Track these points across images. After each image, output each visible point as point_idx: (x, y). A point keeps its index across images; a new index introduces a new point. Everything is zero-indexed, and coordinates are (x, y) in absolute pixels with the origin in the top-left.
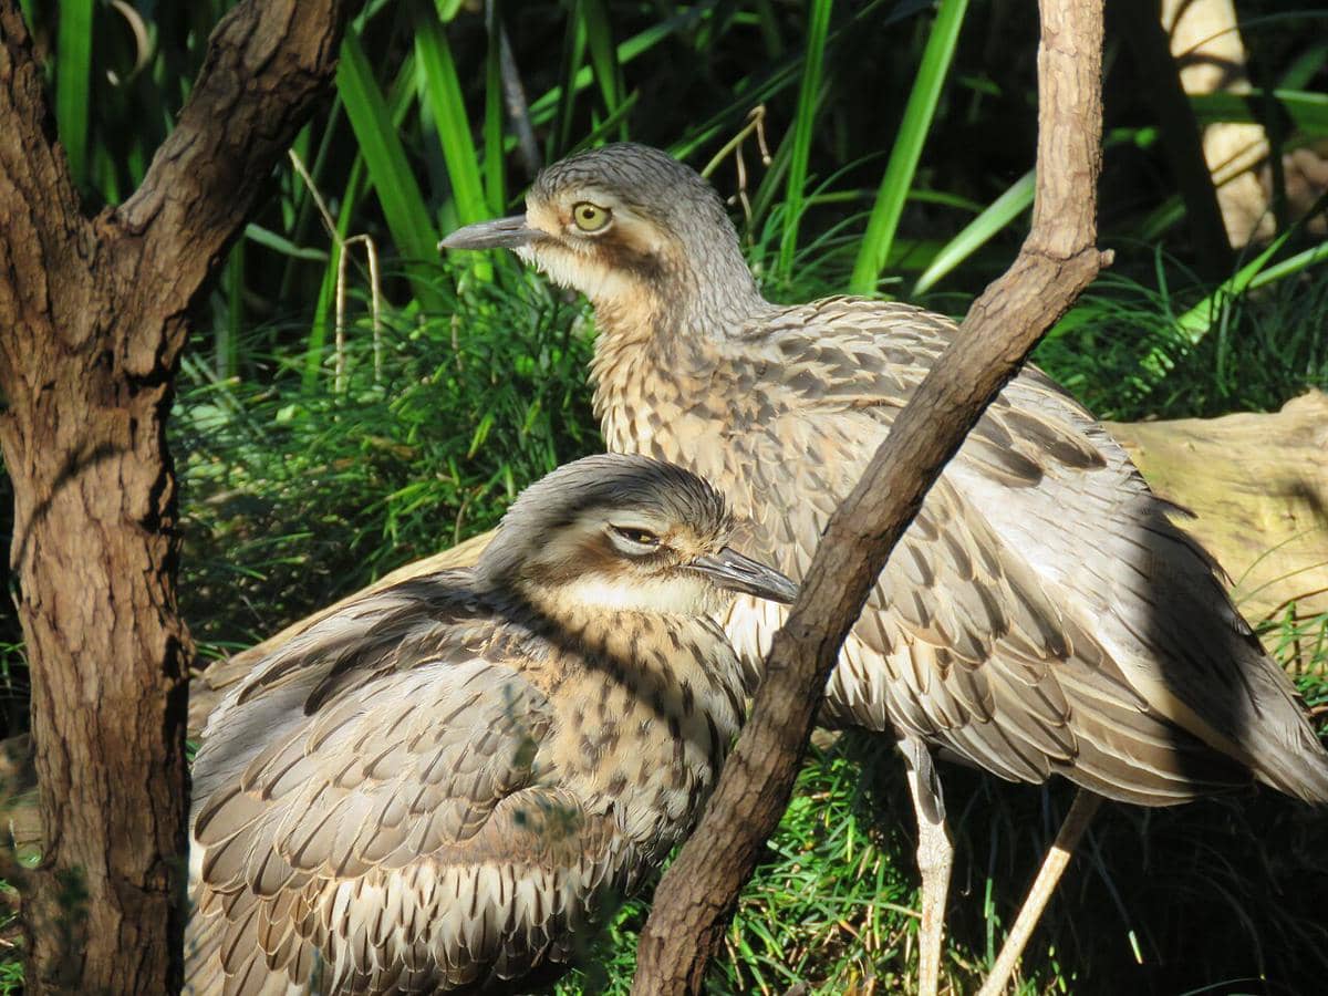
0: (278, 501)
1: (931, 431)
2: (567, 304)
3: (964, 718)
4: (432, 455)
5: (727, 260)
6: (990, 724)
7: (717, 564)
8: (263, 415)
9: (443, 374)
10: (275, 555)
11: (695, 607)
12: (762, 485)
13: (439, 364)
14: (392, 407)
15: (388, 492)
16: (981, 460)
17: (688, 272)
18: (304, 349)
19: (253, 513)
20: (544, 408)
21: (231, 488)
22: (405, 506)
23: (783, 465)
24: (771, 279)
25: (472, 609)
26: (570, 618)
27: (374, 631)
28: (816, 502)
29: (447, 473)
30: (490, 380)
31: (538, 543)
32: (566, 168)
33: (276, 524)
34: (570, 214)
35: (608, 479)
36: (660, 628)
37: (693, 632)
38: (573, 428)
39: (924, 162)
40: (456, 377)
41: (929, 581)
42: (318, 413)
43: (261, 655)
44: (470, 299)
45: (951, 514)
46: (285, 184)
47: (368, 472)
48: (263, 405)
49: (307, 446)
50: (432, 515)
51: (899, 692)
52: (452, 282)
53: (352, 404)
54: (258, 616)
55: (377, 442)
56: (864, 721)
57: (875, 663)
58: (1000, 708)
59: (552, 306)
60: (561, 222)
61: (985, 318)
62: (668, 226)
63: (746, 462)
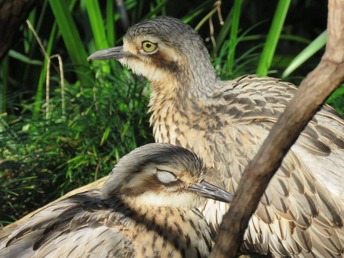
0: (23, 163)
1: (286, 133)
2: (141, 82)
3: (300, 250)
4: (85, 144)
5: (205, 66)
6: (310, 253)
7: (201, 187)
8: (16, 128)
9: (90, 111)
10: (22, 186)
11: (191, 205)
12: (217, 154)
13: (88, 107)
14: (69, 125)
15: (68, 159)
16: (306, 144)
17: (189, 71)
18: (33, 101)
19: (13, 168)
20: (131, 125)
21: (4, 158)
22: (75, 165)
23: (226, 145)
24: (224, 71)
25: (100, 206)
26: (140, 210)
27: (60, 216)
28: (240, 162)
29: (92, 151)
30: (109, 113)
31: (127, 179)
32: (139, 27)
33: (22, 173)
34: (141, 46)
35: (155, 153)
36: (176, 213)
37: (190, 215)
38: (143, 133)
39: (286, 23)
40: (95, 112)
41: (287, 194)
42: (39, 128)
43: (16, 226)
44: (101, 81)
45: (296, 167)
46: (25, 34)
47: (60, 151)
48: (17, 124)
49: (34, 141)
50: (86, 169)
51: (274, 239)
52: (93, 73)
53: (53, 124)
54: (15, 210)
55: (63, 139)
56: (259, 250)
57: (265, 227)
58: (314, 247)
59: (134, 83)
60: (137, 49)
61: (307, 87)
62: (181, 50)
63: (211, 145)
